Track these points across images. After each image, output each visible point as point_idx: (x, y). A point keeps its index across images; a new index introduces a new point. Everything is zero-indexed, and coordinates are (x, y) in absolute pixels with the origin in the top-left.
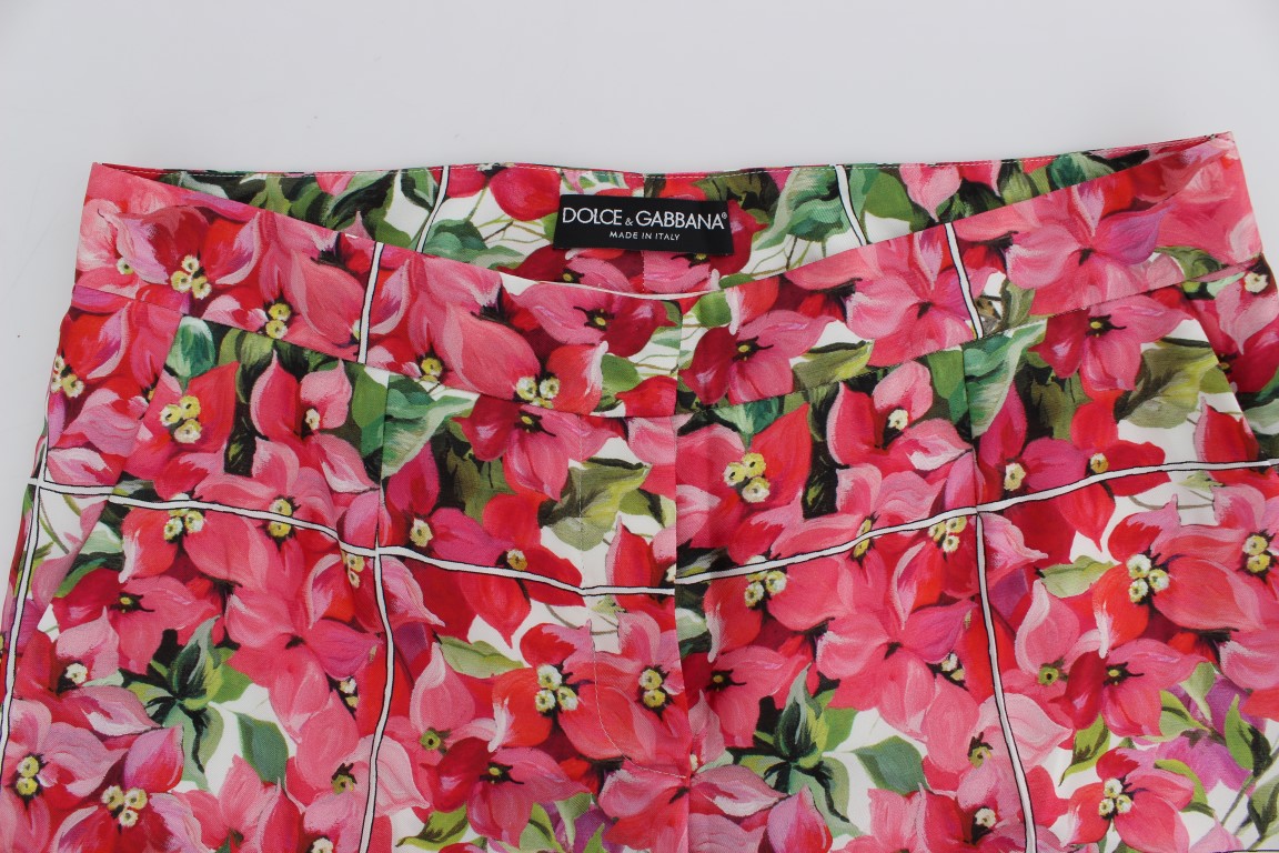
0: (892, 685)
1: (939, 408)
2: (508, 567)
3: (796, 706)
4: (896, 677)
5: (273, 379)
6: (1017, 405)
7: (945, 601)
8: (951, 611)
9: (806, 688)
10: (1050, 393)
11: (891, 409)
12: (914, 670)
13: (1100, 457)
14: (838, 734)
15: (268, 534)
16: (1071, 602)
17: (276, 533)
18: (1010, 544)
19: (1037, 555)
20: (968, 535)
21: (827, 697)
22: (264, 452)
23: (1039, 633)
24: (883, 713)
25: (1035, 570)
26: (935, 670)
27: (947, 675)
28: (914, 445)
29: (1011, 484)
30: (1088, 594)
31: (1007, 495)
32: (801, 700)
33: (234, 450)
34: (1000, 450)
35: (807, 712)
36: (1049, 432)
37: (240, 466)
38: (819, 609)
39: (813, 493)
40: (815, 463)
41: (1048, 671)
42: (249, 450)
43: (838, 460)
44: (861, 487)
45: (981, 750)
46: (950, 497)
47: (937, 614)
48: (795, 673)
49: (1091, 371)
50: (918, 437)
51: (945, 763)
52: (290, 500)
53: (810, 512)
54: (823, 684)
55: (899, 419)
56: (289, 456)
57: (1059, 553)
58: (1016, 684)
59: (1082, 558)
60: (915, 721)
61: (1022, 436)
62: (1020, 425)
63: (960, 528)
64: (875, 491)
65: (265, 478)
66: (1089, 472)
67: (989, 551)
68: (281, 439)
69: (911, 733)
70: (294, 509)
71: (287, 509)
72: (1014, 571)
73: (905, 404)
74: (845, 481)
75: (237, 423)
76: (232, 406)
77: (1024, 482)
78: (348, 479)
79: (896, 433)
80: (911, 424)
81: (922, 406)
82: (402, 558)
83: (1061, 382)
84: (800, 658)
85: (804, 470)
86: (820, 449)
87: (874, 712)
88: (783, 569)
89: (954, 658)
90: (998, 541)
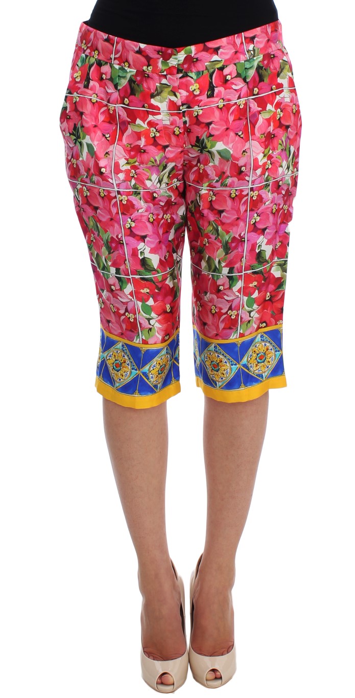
0: (226, 137)
1: (239, 75)
2: (145, 108)
3: (204, 139)
4: (228, 135)
5: (95, 67)
6: (257, 75)
7: (240, 119)
8: (241, 121)
9: (206, 136)
10: (263, 72)
11: (227, 75)
12: (232, 134)
13: (274, 86)
14: (213, 146)
15: (91, 101)
16: (266, 119)
17: (93, 101)
18: (254, 107)
19: (260, 109)
20: (246, 104)
21: (211, 138)
22: (92, 83)
23: (260, 127)
24: (223, 143)
25: (259, 112)
26: (237, 134)
27: (239, 136)
28: (233, 84)
29: (255, 93)
30: (270, 118)
31: (254, 95)
32: (205, 138)
33: (86, 83)
34: (253, 85)
35: (206, 141)
36: (264, 81)
37: (86, 87)
38: (209, 118)
39: (209, 93)
40: (210, 86)
41: (262, 136)
42: (89, 83)
43: (215, 86)
44: (220, 92)
45: (245, 153)
46: (242, 96)
47: (238, 122)
48: (204, 132)
49: (272, 67)
50: (233, 82)
51: (236, 155)
52: (97, 94)
53: (208, 97)
54: (211, 135)
55: (229, 77)
56: (97, 85)
57: (264, 108)
58: (255, 139)
59: (269, 110)
60: (231, 145)
61: (258, 82)
62: (257, 79)
63: (244, 102)
64: (223, 93)
65: (91, 89)
66: (272, 90)
67: (250, 108)
68: (96, 81)
69: (229, 148)
70: (97, 96)
71: (96, 96)
72: (255, 112)
73: (230, 74)
74: (216, 90)
75: (87, 77)
76: (86, 73)
77: (258, 92)
78: (111, 90)
79: (228, 80)
80: (232, 78)
81: (234, 74)
82: (122, 107)
83: (265, 69)
84: (205, 129)
85: (207, 87)
86: (211, 83)
87: (222, 142)
88: (202, 109)
89: (241, 132)
90: (252, 105)
